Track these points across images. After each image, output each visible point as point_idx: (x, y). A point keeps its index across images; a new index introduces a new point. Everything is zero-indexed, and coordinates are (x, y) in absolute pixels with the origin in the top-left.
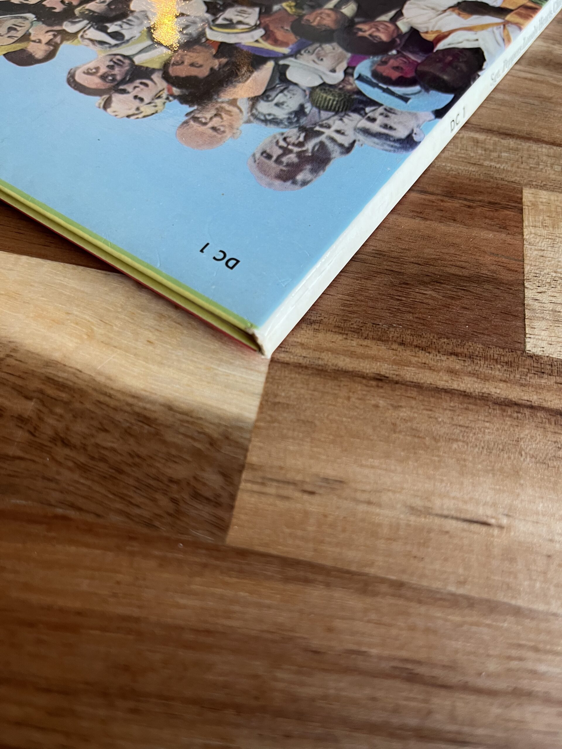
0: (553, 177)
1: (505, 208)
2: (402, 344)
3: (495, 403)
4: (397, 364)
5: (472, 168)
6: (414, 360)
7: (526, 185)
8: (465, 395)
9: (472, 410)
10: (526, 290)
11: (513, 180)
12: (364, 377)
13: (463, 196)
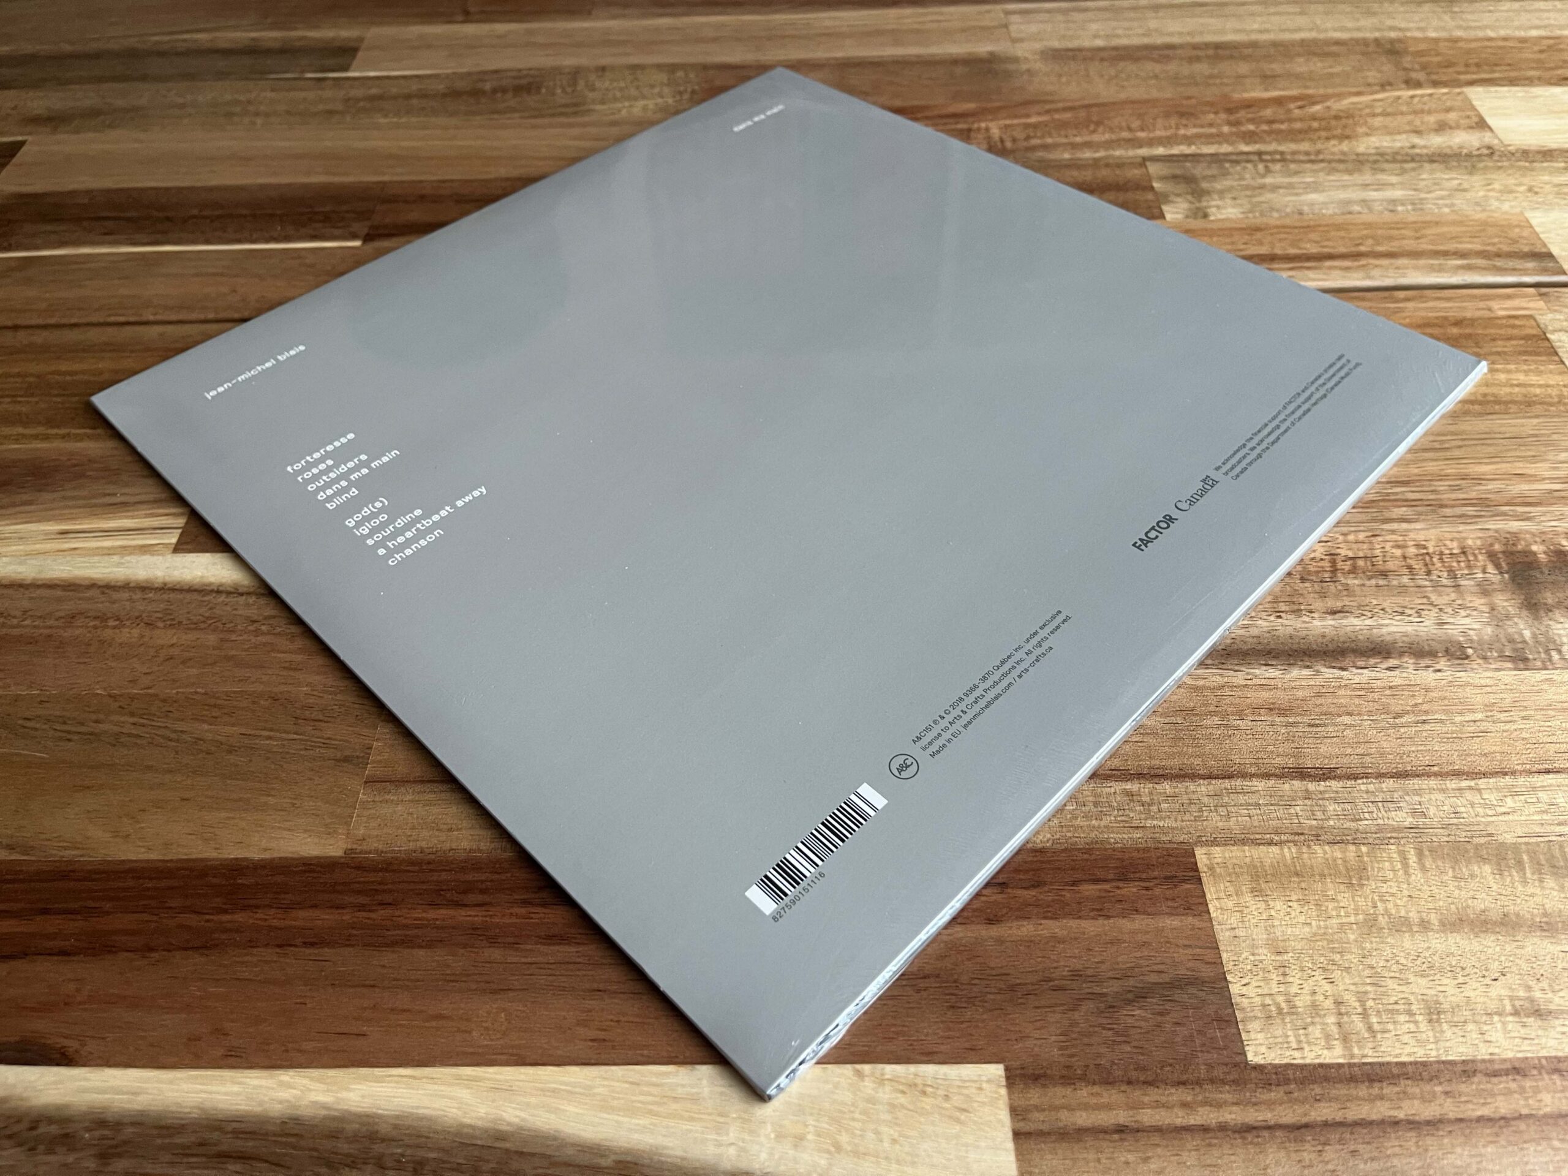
0: (1220, 824)
1: (1184, 881)
2: (1129, 1083)
3: (1235, 1132)
4: (1132, 1108)
5: (1138, 835)
6: (1146, 1099)
7: (1196, 844)
8: (1205, 1129)
9: (1215, 1145)
10: (1230, 985)
11: (1181, 839)
12: (1106, 1132)
13: (1137, 875)
